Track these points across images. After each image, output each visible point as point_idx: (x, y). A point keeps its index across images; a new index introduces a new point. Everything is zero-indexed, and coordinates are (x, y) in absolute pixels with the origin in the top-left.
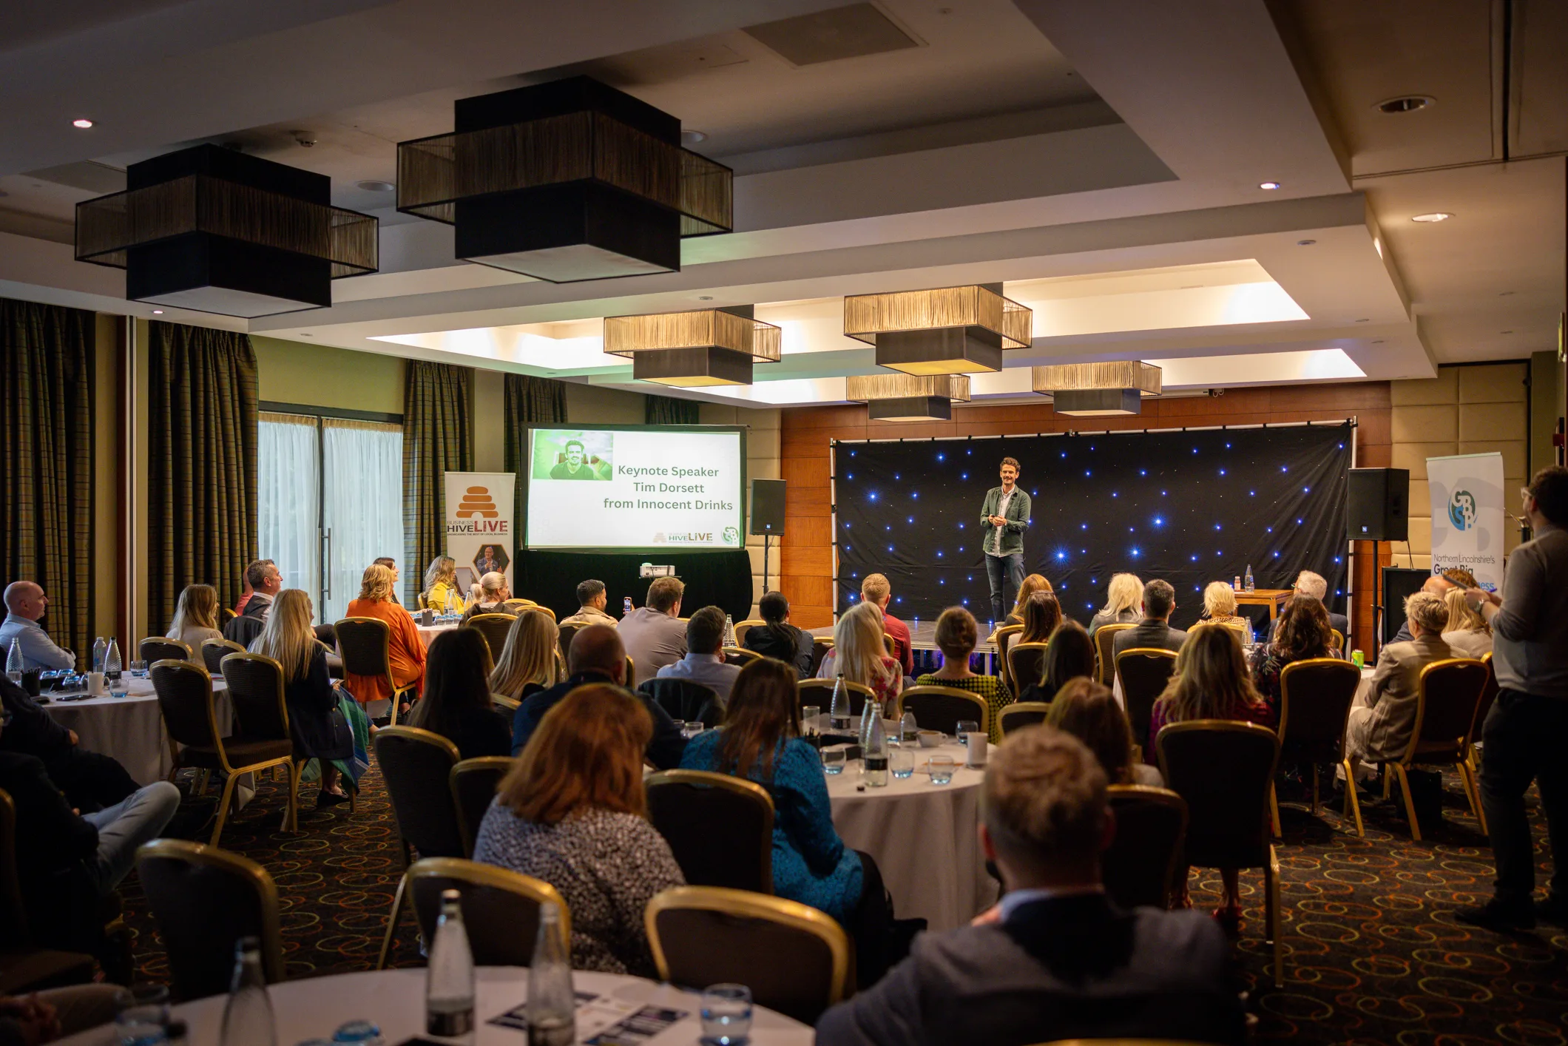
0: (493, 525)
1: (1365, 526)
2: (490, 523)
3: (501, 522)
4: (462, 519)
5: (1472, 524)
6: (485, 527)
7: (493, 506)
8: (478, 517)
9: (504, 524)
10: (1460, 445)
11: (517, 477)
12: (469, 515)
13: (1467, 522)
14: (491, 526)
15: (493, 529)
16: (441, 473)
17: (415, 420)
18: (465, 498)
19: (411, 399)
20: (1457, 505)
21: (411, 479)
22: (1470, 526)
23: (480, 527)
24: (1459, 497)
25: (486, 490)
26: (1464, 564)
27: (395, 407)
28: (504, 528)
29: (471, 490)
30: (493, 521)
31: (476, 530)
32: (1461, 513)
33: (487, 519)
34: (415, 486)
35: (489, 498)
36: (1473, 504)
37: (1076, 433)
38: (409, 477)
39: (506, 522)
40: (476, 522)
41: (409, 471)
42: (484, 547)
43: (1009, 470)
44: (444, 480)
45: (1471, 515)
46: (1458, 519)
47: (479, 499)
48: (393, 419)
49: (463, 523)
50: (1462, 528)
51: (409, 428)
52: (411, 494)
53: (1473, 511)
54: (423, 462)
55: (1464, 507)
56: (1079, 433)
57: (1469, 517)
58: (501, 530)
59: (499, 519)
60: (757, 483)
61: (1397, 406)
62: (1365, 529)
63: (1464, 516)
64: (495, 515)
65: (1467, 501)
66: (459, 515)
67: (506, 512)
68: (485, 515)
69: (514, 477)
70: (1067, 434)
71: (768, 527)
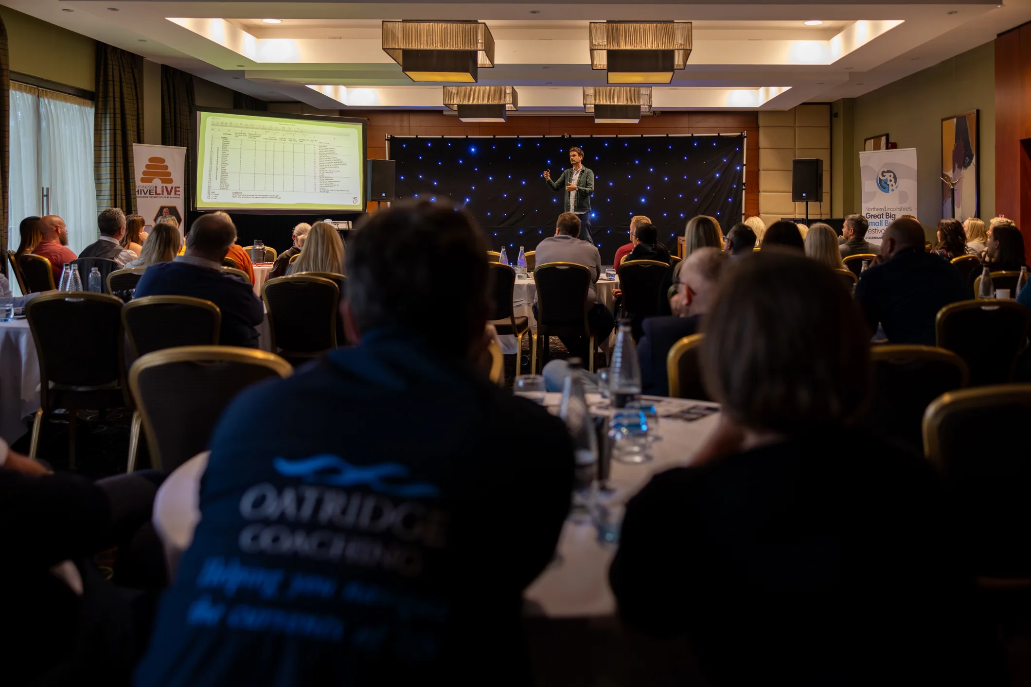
0: (169, 190)
1: (804, 193)
2: (166, 187)
3: (176, 188)
4: (145, 184)
5: (894, 189)
6: (163, 191)
7: (169, 174)
8: (157, 182)
9: (177, 189)
10: (796, 150)
11: (187, 150)
12: (150, 181)
13: (891, 188)
14: (167, 190)
15: (169, 193)
16: (130, 144)
17: (106, 97)
18: (147, 166)
19: (102, 78)
20: (882, 178)
21: (103, 148)
22: (893, 190)
23: (159, 191)
24: (884, 174)
25: (163, 161)
26: (889, 212)
27: (86, 83)
28: (177, 193)
29: (152, 160)
30: (169, 186)
31: (156, 192)
32: (886, 183)
33: (165, 185)
34: (107, 154)
35: (166, 167)
36: (895, 177)
37: (570, 136)
38: (100, 146)
39: (179, 187)
40: (156, 187)
41: (100, 142)
42: (162, 208)
43: (576, 156)
44: (132, 150)
45: (894, 184)
46: (883, 186)
47: (157, 167)
48: (82, 95)
49: (146, 188)
50: (888, 191)
51: (100, 105)
52: (103, 160)
53: (895, 182)
54: (115, 134)
55: (889, 179)
56: (572, 136)
57: (892, 185)
58: (175, 194)
59: (174, 185)
60: (374, 162)
61: (762, 126)
62: (804, 195)
63: (888, 185)
64: (171, 181)
65: (890, 176)
66: (143, 180)
67: (178, 178)
68: (163, 181)
69: (185, 151)
70: (563, 136)
71: (384, 195)
